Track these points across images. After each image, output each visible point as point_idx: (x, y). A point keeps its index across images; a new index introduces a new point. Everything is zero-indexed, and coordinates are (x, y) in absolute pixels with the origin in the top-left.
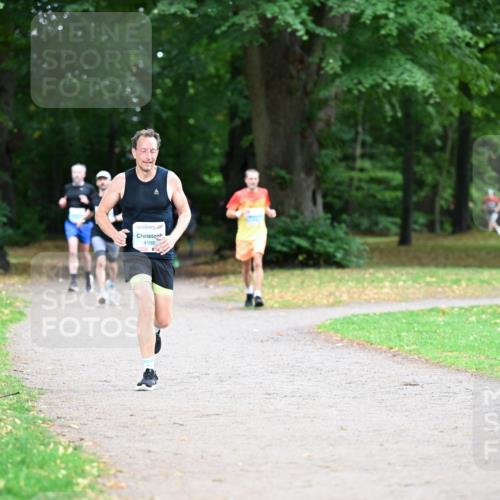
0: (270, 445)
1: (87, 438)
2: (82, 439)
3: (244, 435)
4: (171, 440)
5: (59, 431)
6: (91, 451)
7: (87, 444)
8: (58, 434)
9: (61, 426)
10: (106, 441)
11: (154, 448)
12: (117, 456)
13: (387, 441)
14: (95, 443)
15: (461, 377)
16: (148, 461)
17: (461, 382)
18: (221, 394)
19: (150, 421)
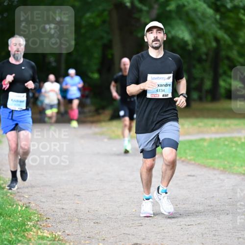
0: (122, 205)
1: (32, 202)
2: (30, 203)
3: (110, 201)
4: (73, 203)
5: (19, 198)
6: (34, 209)
7: (33, 205)
8: (18, 200)
9: (20, 196)
10: (42, 203)
11: (65, 207)
12: (47, 211)
13: (179, 204)
14: (36, 205)
15: (216, 172)
16: (62, 214)
17: (215, 174)
18: (98, 180)
19: (63, 194)
